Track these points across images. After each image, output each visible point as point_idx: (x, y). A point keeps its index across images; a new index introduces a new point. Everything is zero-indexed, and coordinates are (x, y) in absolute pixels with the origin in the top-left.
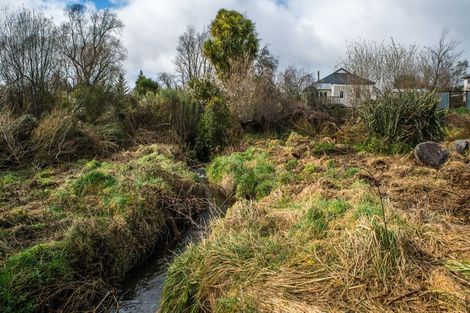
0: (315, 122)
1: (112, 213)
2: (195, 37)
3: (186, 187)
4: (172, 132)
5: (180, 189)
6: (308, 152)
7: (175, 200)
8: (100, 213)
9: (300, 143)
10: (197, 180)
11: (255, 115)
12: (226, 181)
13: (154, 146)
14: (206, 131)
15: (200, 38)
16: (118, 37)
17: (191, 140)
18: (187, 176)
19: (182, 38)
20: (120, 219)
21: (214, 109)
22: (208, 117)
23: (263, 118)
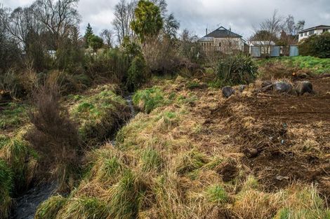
0: (191, 69)
1: (95, 118)
2: (126, 5)
3: (123, 107)
4: (114, 76)
5: (120, 108)
6: (184, 88)
7: (118, 113)
8: (91, 118)
9: (182, 82)
10: (127, 103)
11: (159, 66)
12: (141, 104)
13: (105, 86)
14: (132, 75)
15: (129, 6)
16: (75, 8)
17: (124, 80)
18: (123, 102)
19: (117, 6)
20: (98, 121)
21: (137, 64)
22: (133, 68)
23: (163, 68)
